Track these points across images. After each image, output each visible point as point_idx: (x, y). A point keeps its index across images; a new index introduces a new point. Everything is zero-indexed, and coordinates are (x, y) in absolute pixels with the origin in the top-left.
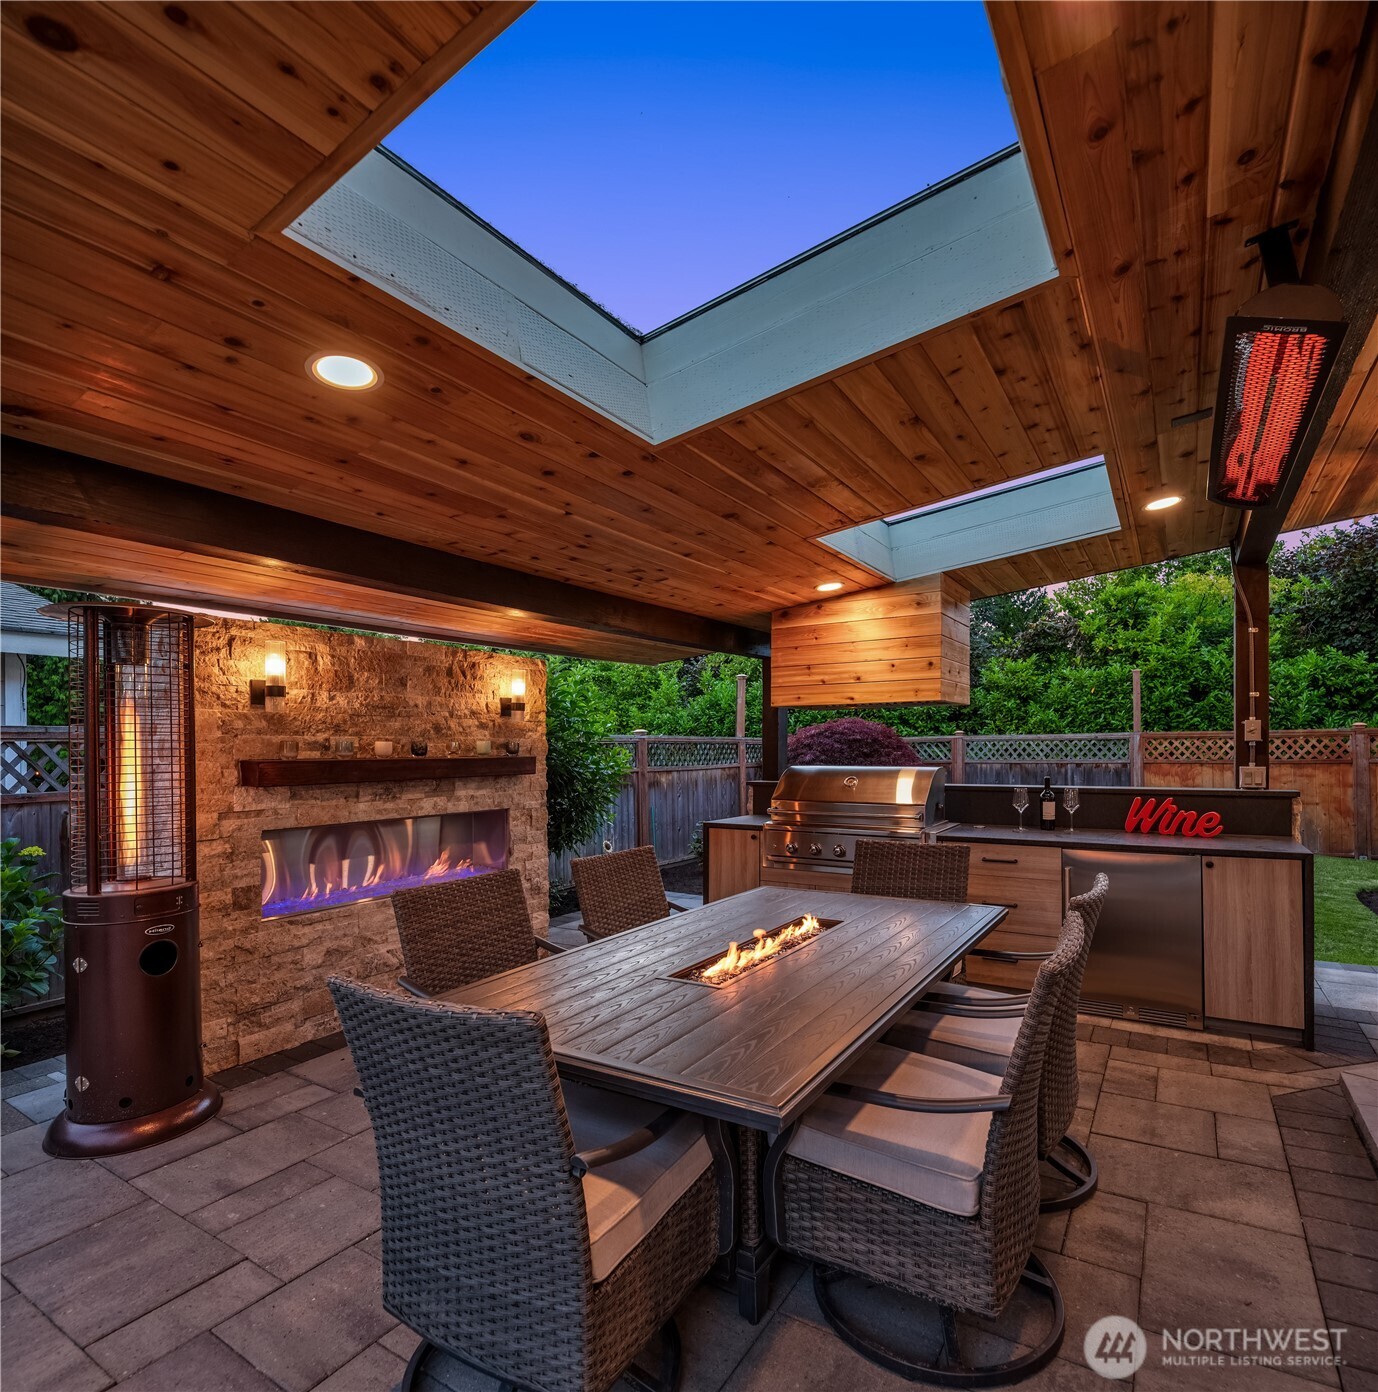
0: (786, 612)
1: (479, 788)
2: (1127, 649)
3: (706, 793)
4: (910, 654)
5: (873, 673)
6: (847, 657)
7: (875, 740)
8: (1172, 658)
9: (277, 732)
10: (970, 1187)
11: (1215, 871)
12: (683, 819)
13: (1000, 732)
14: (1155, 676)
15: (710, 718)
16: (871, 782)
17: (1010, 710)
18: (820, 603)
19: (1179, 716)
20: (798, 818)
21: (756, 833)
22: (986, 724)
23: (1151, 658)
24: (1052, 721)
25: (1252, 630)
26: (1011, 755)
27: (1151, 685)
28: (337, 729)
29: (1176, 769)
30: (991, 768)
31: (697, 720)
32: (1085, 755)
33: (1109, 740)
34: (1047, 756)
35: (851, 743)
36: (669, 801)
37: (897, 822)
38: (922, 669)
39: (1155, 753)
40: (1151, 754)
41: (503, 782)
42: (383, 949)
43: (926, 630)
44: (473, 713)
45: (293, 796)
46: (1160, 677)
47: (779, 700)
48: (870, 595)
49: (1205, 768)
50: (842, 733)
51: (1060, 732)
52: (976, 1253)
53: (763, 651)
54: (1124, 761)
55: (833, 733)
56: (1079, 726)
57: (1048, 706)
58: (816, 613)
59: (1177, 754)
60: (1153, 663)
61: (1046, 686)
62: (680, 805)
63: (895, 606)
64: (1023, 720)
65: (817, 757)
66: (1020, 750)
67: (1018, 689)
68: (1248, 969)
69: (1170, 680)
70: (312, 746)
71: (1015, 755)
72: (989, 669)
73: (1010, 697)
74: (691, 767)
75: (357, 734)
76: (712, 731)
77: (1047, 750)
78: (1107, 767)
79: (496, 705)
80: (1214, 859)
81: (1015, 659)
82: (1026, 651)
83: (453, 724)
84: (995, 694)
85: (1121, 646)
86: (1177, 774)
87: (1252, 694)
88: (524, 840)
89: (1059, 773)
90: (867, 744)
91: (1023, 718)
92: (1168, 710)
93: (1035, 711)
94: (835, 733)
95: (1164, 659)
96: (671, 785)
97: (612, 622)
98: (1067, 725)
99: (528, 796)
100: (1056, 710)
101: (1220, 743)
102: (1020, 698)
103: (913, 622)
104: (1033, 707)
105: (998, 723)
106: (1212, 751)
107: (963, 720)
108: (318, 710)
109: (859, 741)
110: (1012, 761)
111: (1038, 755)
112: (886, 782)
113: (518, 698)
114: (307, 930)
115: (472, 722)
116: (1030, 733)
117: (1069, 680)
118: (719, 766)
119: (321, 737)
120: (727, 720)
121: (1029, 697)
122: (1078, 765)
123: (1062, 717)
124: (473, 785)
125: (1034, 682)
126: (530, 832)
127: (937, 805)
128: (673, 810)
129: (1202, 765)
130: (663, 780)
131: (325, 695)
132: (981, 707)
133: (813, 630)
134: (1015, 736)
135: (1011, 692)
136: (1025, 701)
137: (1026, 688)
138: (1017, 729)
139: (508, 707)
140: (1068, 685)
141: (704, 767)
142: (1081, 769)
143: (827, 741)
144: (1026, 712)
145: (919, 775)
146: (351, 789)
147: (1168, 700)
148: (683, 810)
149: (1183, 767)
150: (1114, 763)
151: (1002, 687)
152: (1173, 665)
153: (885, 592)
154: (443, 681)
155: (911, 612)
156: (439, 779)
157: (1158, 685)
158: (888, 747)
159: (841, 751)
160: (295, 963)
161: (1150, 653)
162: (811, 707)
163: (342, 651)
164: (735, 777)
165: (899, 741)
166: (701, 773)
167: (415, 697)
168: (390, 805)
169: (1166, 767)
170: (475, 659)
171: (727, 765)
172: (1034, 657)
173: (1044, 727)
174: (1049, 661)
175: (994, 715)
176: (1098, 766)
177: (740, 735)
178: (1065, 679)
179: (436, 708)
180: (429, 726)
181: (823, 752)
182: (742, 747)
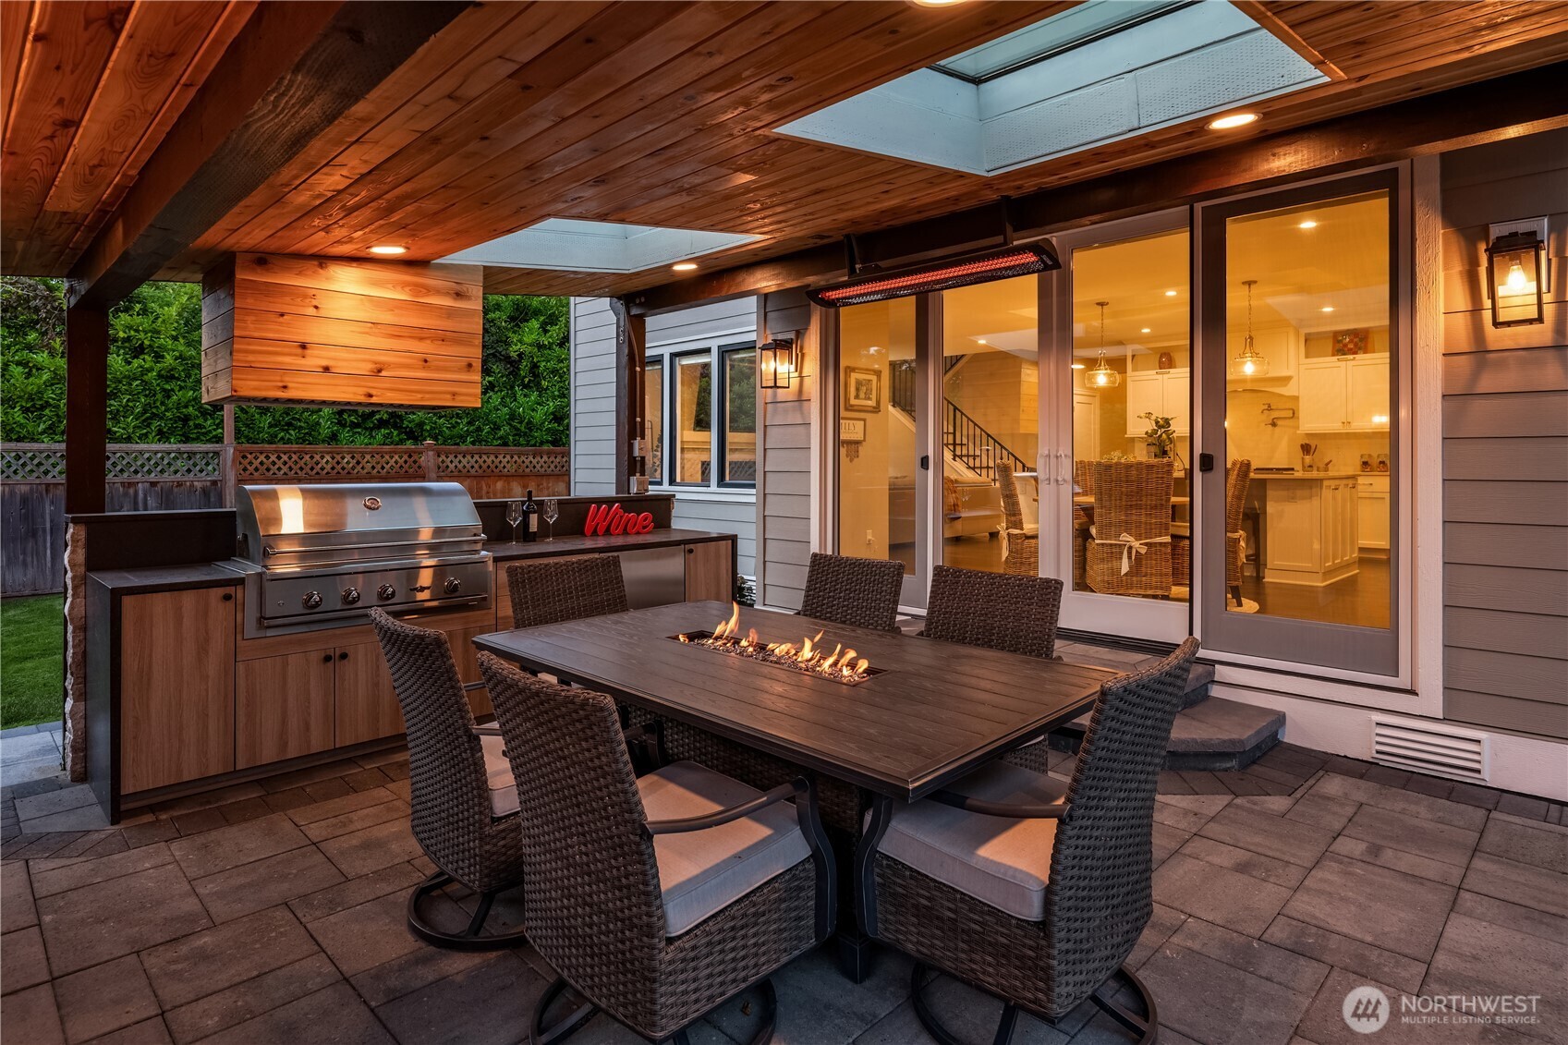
2: (128, 339)
14: (173, 377)
21: (230, 590)
27: (167, 387)
32: (162, 471)
33: (195, 453)
38: (459, 370)
39: (251, 469)
43: (465, 326)
46: (178, 379)
54: (215, 476)
59: (274, 469)
78: (192, 486)
89: (126, 494)
95: (181, 357)
122: (153, 484)
133: (311, 295)
142: (158, 488)
147: (186, 407)
150: (200, 481)
155: (447, 302)
176: (180, 484)
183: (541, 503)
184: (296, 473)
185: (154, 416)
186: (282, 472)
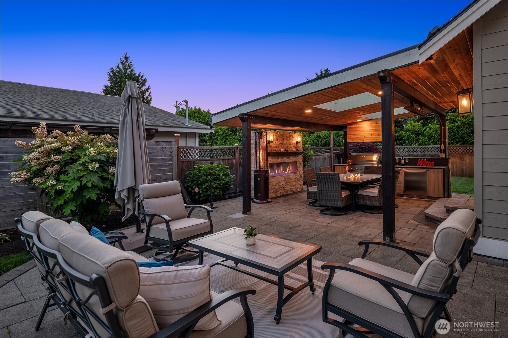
0: (350, 124)
1: (293, 158)
3: (323, 161)
4: (375, 133)
5: (368, 136)
6: (363, 133)
7: (369, 148)
8: (465, 122)
9: (270, 148)
10: (377, 194)
11: (429, 171)
12: (318, 168)
13: (410, 145)
14: (460, 127)
15: (317, 140)
16: (368, 157)
17: (413, 138)
18: (357, 123)
19: (468, 140)
20: (350, 163)
21: (345, 166)
22: (406, 142)
23: (458, 122)
24: (426, 141)
25: (443, 128)
26: (410, 151)
27: (459, 130)
28: (276, 147)
29: (458, 155)
30: (404, 155)
31: (313, 141)
34: (420, 152)
35: (362, 148)
36: (315, 163)
37: (373, 164)
38: (377, 135)
39: (452, 151)
40: (451, 151)
41: (296, 156)
42: (282, 184)
43: (378, 128)
44: (292, 144)
45: (272, 158)
46: (461, 128)
47: (348, 141)
48: (367, 121)
49: (466, 155)
50: (360, 146)
51: (429, 145)
52: (378, 200)
53: (345, 130)
55: (357, 146)
56: (435, 143)
57: (426, 137)
58: (356, 124)
59: (459, 151)
60: (459, 123)
61: (425, 130)
62: (317, 164)
63: (372, 124)
64: (417, 141)
65: (353, 152)
66: (412, 150)
67: (416, 131)
68: (434, 188)
69: (464, 128)
70: (274, 150)
71: (411, 151)
72: (406, 125)
73: (413, 133)
74: (320, 155)
75: (278, 148)
76: (318, 144)
77: (420, 150)
79: (295, 142)
80: (429, 169)
81: (415, 122)
82: (419, 119)
83: (290, 146)
84: (408, 133)
85: (449, 118)
86: (458, 157)
87: (443, 140)
88: (299, 167)
90: (367, 148)
91: (418, 140)
92: (465, 137)
93: (421, 139)
94: (358, 146)
95: (462, 122)
96: (315, 159)
97: (320, 128)
98: (432, 142)
99: (300, 159)
100: (428, 138)
101: (468, 148)
102: (417, 134)
103: (375, 127)
104: (420, 137)
105: (409, 142)
106: (469, 150)
107: (398, 141)
108: (274, 144)
109: (364, 148)
110: (410, 153)
111: (418, 152)
112: (370, 156)
113: (299, 141)
114: (273, 179)
115: (292, 146)
116: (420, 145)
117: (432, 128)
118: (326, 154)
119: (275, 149)
120: (323, 141)
121: (419, 134)
123: (430, 139)
124: (292, 157)
125: (421, 129)
126: (300, 166)
127: (381, 161)
128: (316, 166)
129: (466, 154)
130: (313, 158)
131: (275, 142)
132: (405, 137)
133: (356, 127)
134: (415, 146)
135: (413, 132)
136: (418, 135)
137: (418, 131)
138: (415, 144)
139: (297, 143)
140: (432, 130)
141: (323, 155)
143: (356, 148)
144: (419, 138)
145: (378, 155)
146: (278, 157)
147: (464, 135)
148: (318, 165)
149: (460, 155)
151: (411, 131)
152: (466, 124)
153: (370, 121)
154: (288, 138)
155: (375, 125)
156: (288, 156)
157: (461, 130)
158: (373, 149)
159: (360, 150)
160: (272, 184)
161: (458, 120)
162: (355, 142)
163: (277, 134)
164: (330, 157)
165: (376, 148)
166: (322, 156)
167: (285, 142)
168: (282, 160)
169: (455, 155)
170: (292, 134)
171: (328, 154)
172: (421, 121)
173: (424, 143)
174: (427, 122)
175: (408, 139)
177: (331, 146)
178: (431, 128)
179: (287, 143)
180: (287, 146)
181: (355, 151)
182: (332, 149)
183: (405, 159)
184: (465, 152)
185: (455, 138)
186: (461, 152)
